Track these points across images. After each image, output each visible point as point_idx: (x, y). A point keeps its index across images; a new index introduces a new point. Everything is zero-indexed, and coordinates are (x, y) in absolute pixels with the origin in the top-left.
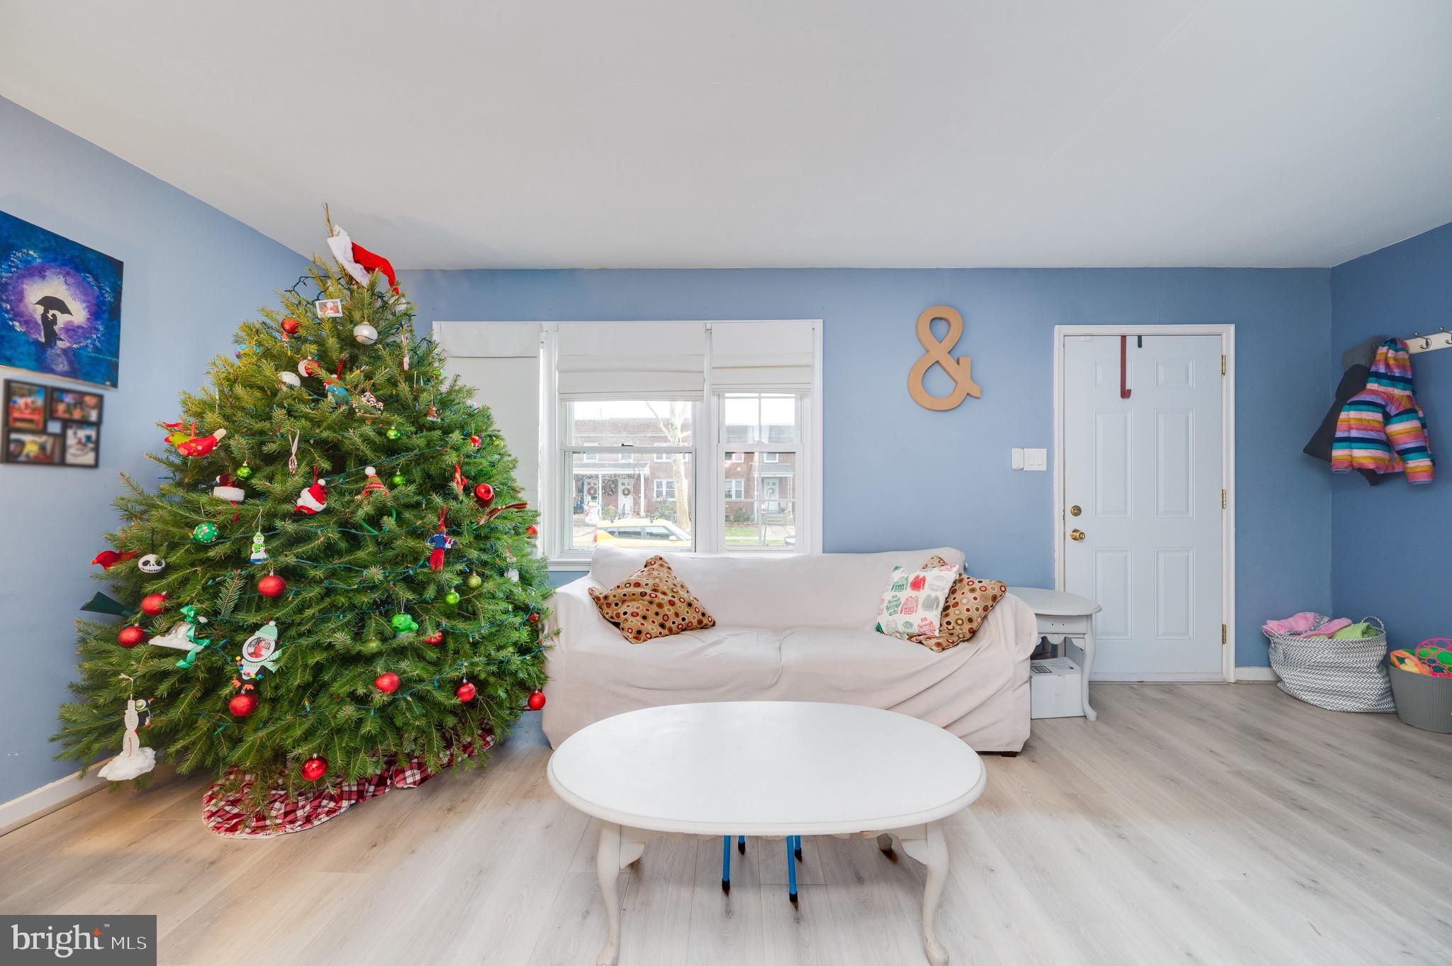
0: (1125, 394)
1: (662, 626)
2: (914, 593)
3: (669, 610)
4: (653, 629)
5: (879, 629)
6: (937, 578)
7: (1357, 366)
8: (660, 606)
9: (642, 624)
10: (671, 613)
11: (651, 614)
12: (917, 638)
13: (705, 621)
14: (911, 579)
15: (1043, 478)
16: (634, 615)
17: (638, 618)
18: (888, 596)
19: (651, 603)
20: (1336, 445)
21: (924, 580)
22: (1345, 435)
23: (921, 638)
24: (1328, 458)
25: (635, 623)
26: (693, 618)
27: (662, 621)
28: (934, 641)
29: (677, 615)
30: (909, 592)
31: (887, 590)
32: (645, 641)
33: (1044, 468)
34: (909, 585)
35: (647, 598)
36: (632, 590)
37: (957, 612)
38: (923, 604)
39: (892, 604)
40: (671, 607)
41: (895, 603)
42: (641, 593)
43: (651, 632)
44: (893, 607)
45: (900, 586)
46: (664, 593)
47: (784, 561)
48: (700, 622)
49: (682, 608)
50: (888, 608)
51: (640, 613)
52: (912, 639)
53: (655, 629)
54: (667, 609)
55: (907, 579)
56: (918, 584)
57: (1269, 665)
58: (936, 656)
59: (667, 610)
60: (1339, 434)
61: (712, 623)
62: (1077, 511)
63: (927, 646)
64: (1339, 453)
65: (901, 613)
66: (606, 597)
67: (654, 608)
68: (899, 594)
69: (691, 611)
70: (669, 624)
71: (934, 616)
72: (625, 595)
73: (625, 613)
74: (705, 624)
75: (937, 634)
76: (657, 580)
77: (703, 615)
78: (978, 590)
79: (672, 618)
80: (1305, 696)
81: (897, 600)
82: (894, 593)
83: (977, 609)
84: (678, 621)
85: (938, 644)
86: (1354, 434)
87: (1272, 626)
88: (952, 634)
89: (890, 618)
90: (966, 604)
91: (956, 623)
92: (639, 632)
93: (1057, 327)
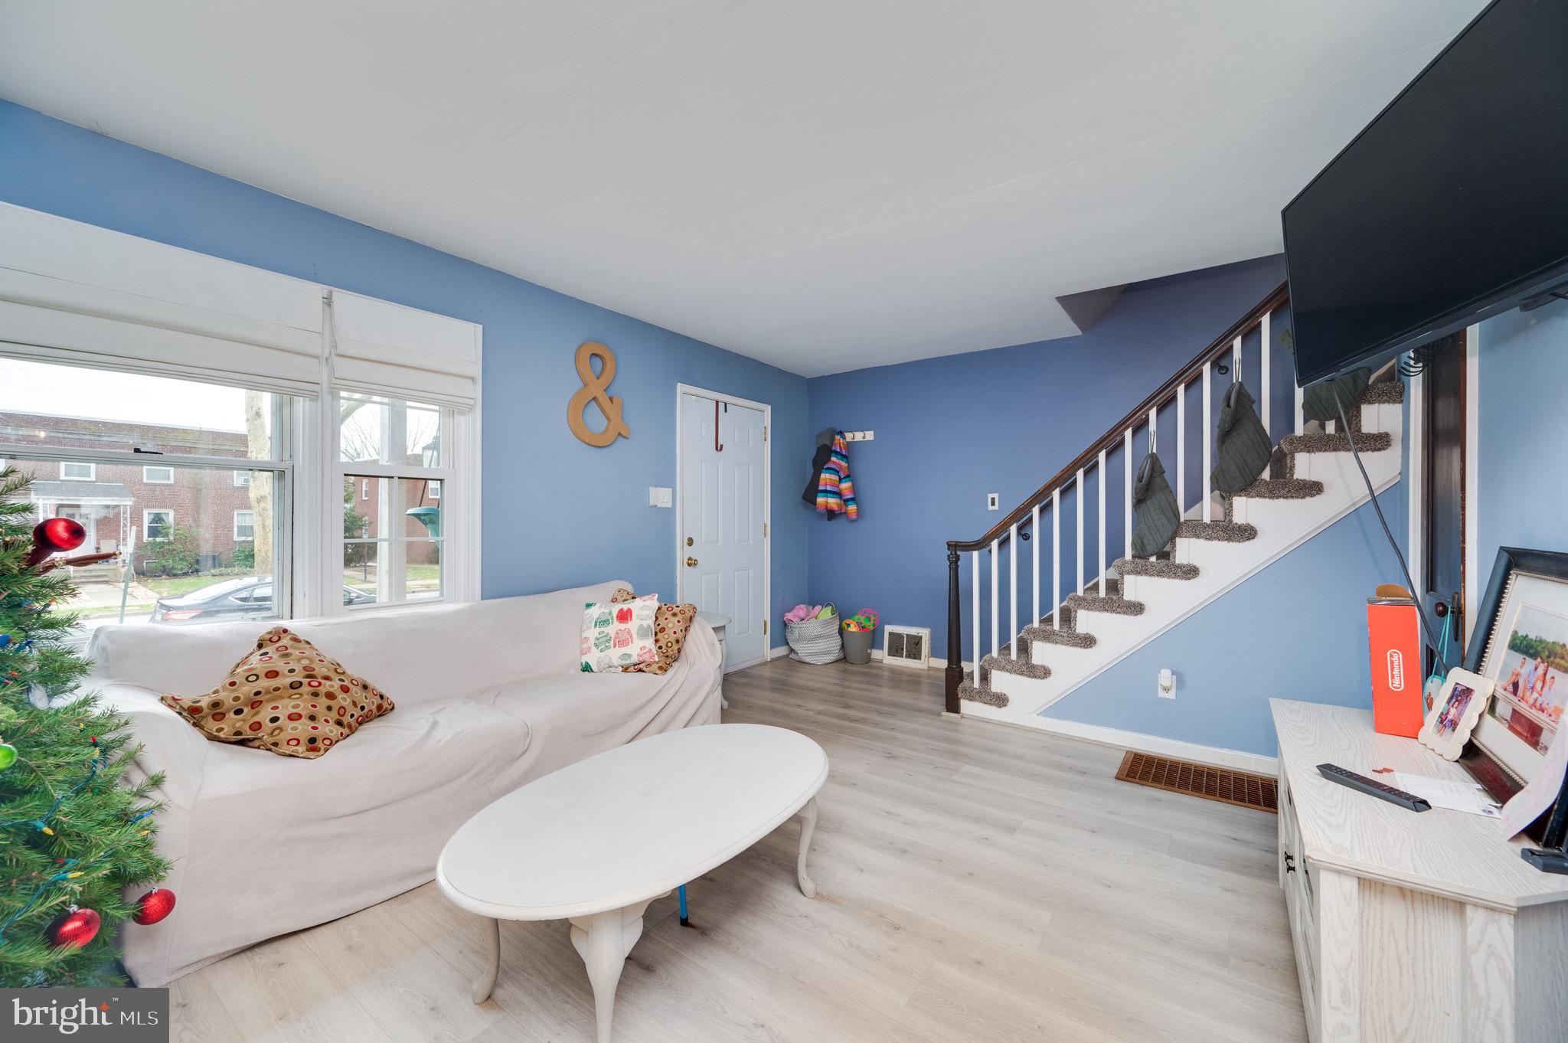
0: (719, 448)
1: (339, 723)
2: (623, 626)
3: (344, 699)
4: (331, 731)
5: (587, 668)
6: (644, 608)
7: (825, 445)
8: (330, 696)
9: (315, 728)
10: (347, 703)
11: (321, 710)
12: (638, 668)
13: (385, 705)
14: (615, 613)
15: (669, 513)
16: (294, 717)
17: (304, 720)
18: (592, 633)
19: (315, 695)
20: (819, 494)
21: (629, 611)
22: (824, 488)
23: (641, 666)
24: (814, 503)
25: (303, 729)
26: (371, 704)
27: (338, 717)
28: (656, 666)
29: (355, 704)
30: (615, 626)
31: (589, 628)
32: (326, 750)
33: (670, 505)
34: (615, 618)
35: (305, 689)
36: (264, 684)
37: (666, 636)
38: (638, 634)
39: (601, 640)
40: (345, 695)
41: (604, 639)
42: (291, 684)
43: (331, 735)
44: (603, 643)
45: (605, 621)
46: (327, 678)
47: (457, 612)
48: (380, 707)
49: (357, 692)
50: (596, 645)
51: (303, 713)
52: (629, 670)
53: (330, 730)
54: (342, 698)
55: (610, 614)
56: (624, 616)
57: (788, 644)
58: (662, 679)
59: (343, 700)
60: (820, 488)
61: (391, 707)
62: (690, 542)
63: (649, 672)
64: (820, 500)
65: (615, 647)
66: (216, 705)
67: (323, 702)
68: (606, 629)
69: (369, 694)
70: (346, 719)
71: (649, 643)
72: (258, 693)
73: (274, 720)
74: (383, 710)
75: (657, 659)
76: (306, 662)
77: (382, 697)
78: (679, 614)
79: (351, 710)
80: (808, 660)
81: (606, 636)
82: (598, 630)
83: (681, 631)
84: (357, 712)
85: (660, 668)
86: (829, 488)
87: (789, 616)
88: (667, 657)
89: (602, 655)
90: (672, 628)
91: (667, 645)
92: (312, 740)
93: (679, 384)
